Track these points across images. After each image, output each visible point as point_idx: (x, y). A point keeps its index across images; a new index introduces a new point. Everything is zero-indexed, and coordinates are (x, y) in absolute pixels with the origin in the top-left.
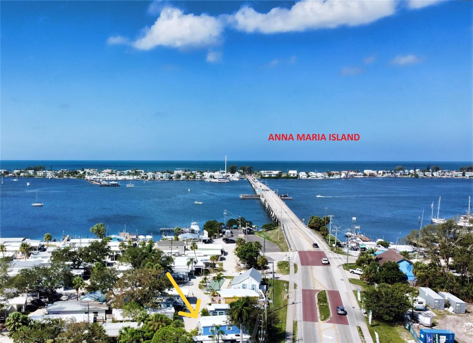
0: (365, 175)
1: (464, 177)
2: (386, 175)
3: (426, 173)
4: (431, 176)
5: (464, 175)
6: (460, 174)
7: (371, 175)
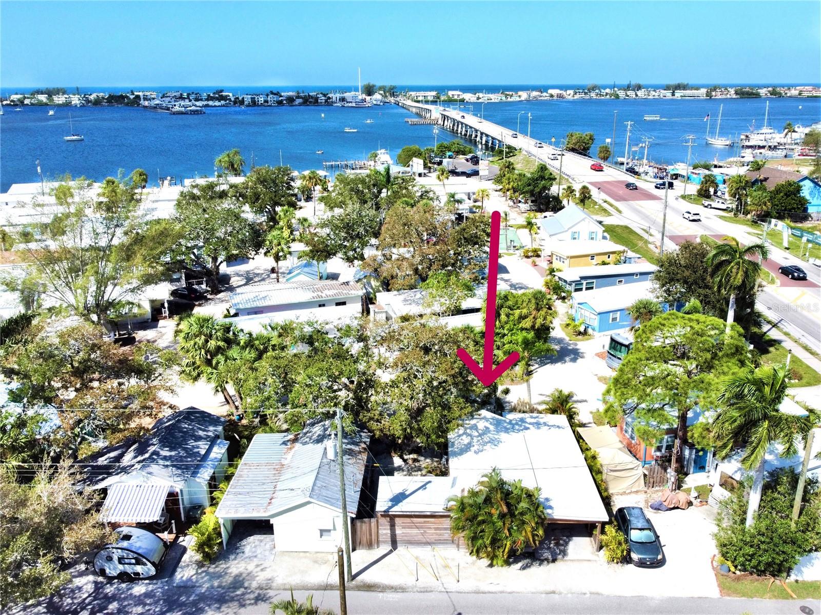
0: (552, 96)
1: (674, 97)
2: (577, 97)
3: (629, 93)
4: (634, 96)
5: (673, 95)
6: (668, 94)
7: (560, 96)
